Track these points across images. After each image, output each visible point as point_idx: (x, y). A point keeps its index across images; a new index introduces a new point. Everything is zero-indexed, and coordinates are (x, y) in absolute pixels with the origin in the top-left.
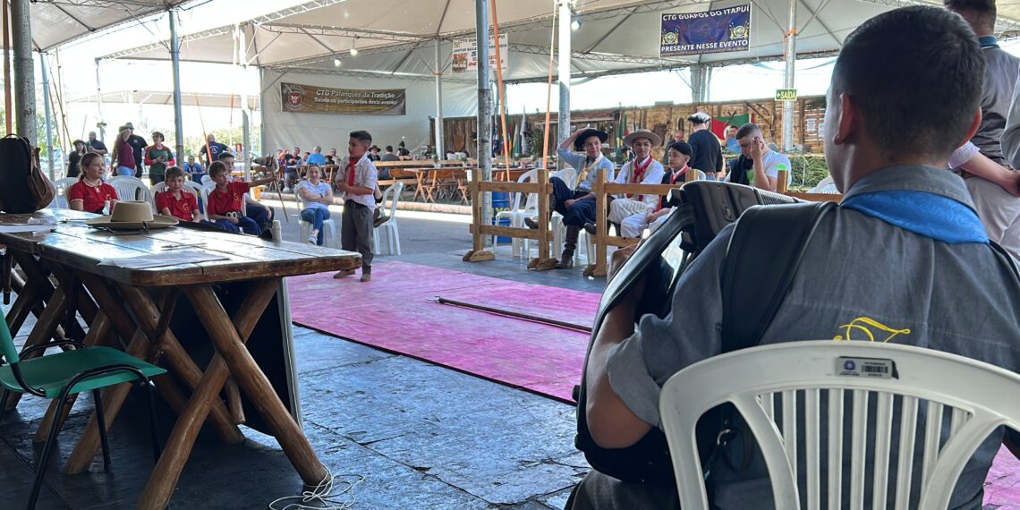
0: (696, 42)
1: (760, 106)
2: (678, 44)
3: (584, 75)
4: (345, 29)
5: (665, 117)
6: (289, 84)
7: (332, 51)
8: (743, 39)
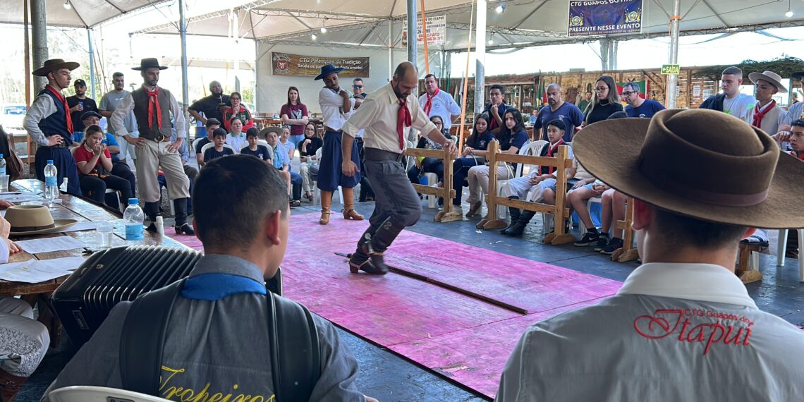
0: (597, 24)
1: (654, 74)
2: (583, 26)
3: (512, 46)
4: (317, 12)
5: (577, 82)
6: (278, 53)
7: (310, 28)
8: (637, 22)
